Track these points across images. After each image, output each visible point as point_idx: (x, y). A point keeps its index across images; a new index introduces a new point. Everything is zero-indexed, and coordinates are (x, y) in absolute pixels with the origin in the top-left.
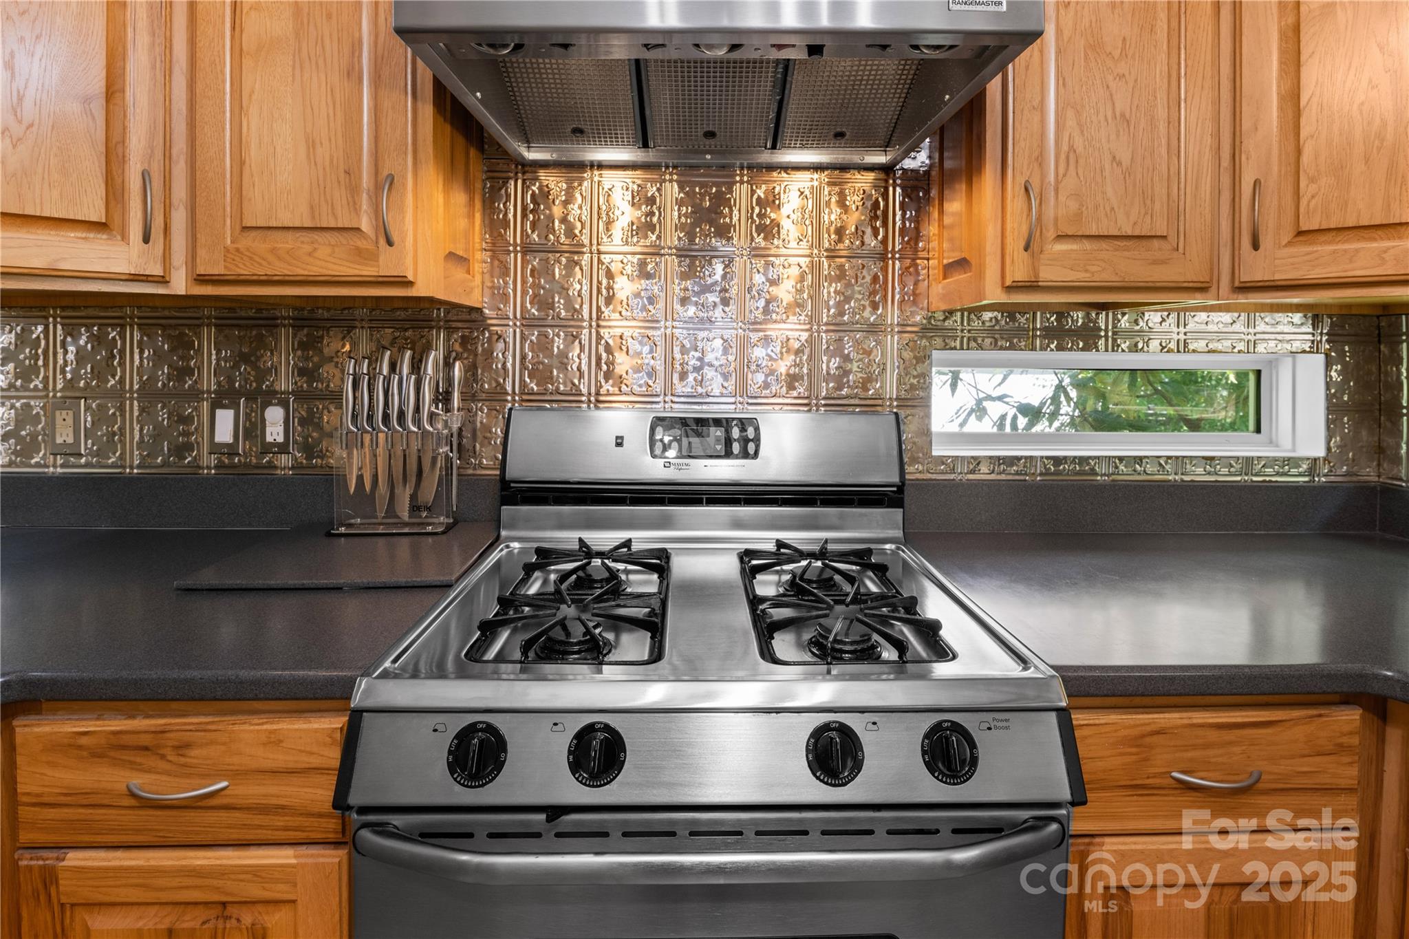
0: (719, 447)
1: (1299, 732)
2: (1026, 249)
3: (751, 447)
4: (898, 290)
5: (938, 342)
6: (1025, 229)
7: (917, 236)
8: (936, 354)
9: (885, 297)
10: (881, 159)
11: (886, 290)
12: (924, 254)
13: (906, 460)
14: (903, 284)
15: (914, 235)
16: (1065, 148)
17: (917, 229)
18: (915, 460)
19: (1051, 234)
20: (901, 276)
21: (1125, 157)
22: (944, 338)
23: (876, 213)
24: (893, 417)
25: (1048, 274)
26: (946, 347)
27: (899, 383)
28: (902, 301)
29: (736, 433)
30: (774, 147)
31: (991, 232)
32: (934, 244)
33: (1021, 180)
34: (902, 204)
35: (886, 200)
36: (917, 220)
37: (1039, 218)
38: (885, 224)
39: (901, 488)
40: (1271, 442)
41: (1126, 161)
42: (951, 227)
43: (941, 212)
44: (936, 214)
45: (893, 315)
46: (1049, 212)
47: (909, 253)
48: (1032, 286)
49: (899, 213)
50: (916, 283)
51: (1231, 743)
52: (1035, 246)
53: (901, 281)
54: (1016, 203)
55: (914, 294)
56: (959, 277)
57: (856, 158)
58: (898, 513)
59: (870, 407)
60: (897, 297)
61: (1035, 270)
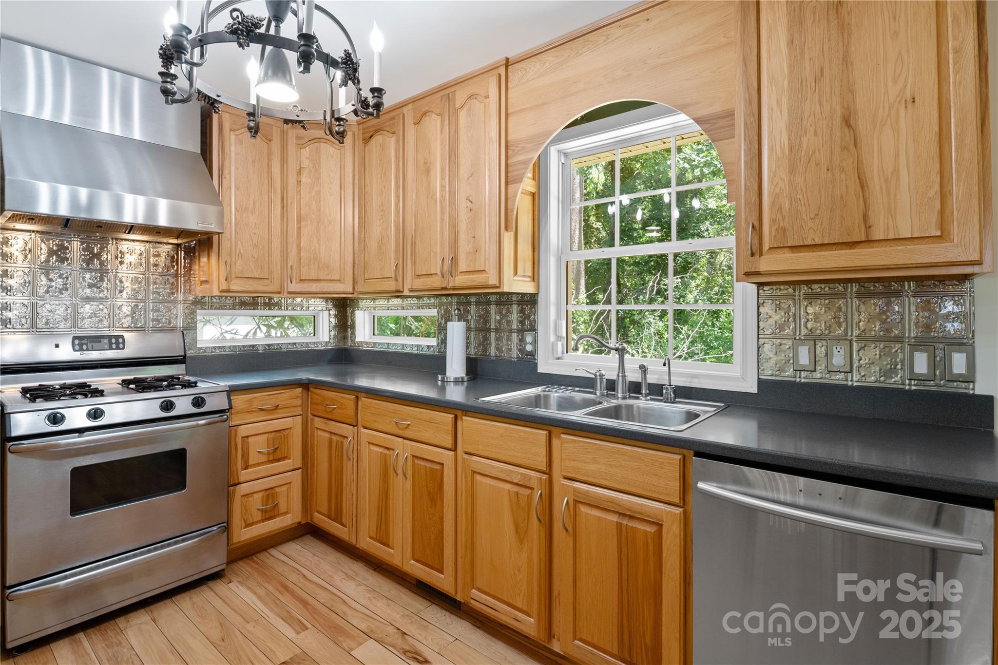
0: (106, 346)
1: (288, 394)
2: (226, 280)
3: (121, 346)
4: (183, 288)
5: (199, 307)
6: (225, 274)
7: (190, 269)
8: (198, 311)
9: (177, 290)
10: (175, 241)
11: (178, 288)
12: (193, 276)
13: (186, 349)
14: (185, 286)
15: (189, 268)
16: (238, 252)
17: (190, 267)
18: (190, 349)
19: (234, 276)
20: (184, 283)
21: (256, 256)
22: (201, 306)
23: (173, 259)
24: (181, 333)
25: (232, 288)
26: (202, 309)
27: (184, 322)
28: (184, 292)
29: (113, 341)
30: (129, 233)
31: (215, 274)
32: (197, 272)
33: (224, 260)
34: (184, 258)
35: (177, 255)
36: (190, 264)
37: (230, 272)
38: (177, 264)
39: (185, 356)
40: (318, 338)
41: (256, 257)
42: (203, 266)
43: (199, 262)
44: (198, 262)
45: (181, 297)
46: (233, 270)
47: (187, 275)
48: (228, 291)
49: (183, 261)
50: (190, 286)
51: (272, 399)
52: (229, 279)
53: (184, 285)
54: (223, 267)
55: (189, 290)
56: (205, 286)
57: (165, 240)
58: (183, 366)
59: (173, 330)
60: (182, 291)
61: (229, 286)
